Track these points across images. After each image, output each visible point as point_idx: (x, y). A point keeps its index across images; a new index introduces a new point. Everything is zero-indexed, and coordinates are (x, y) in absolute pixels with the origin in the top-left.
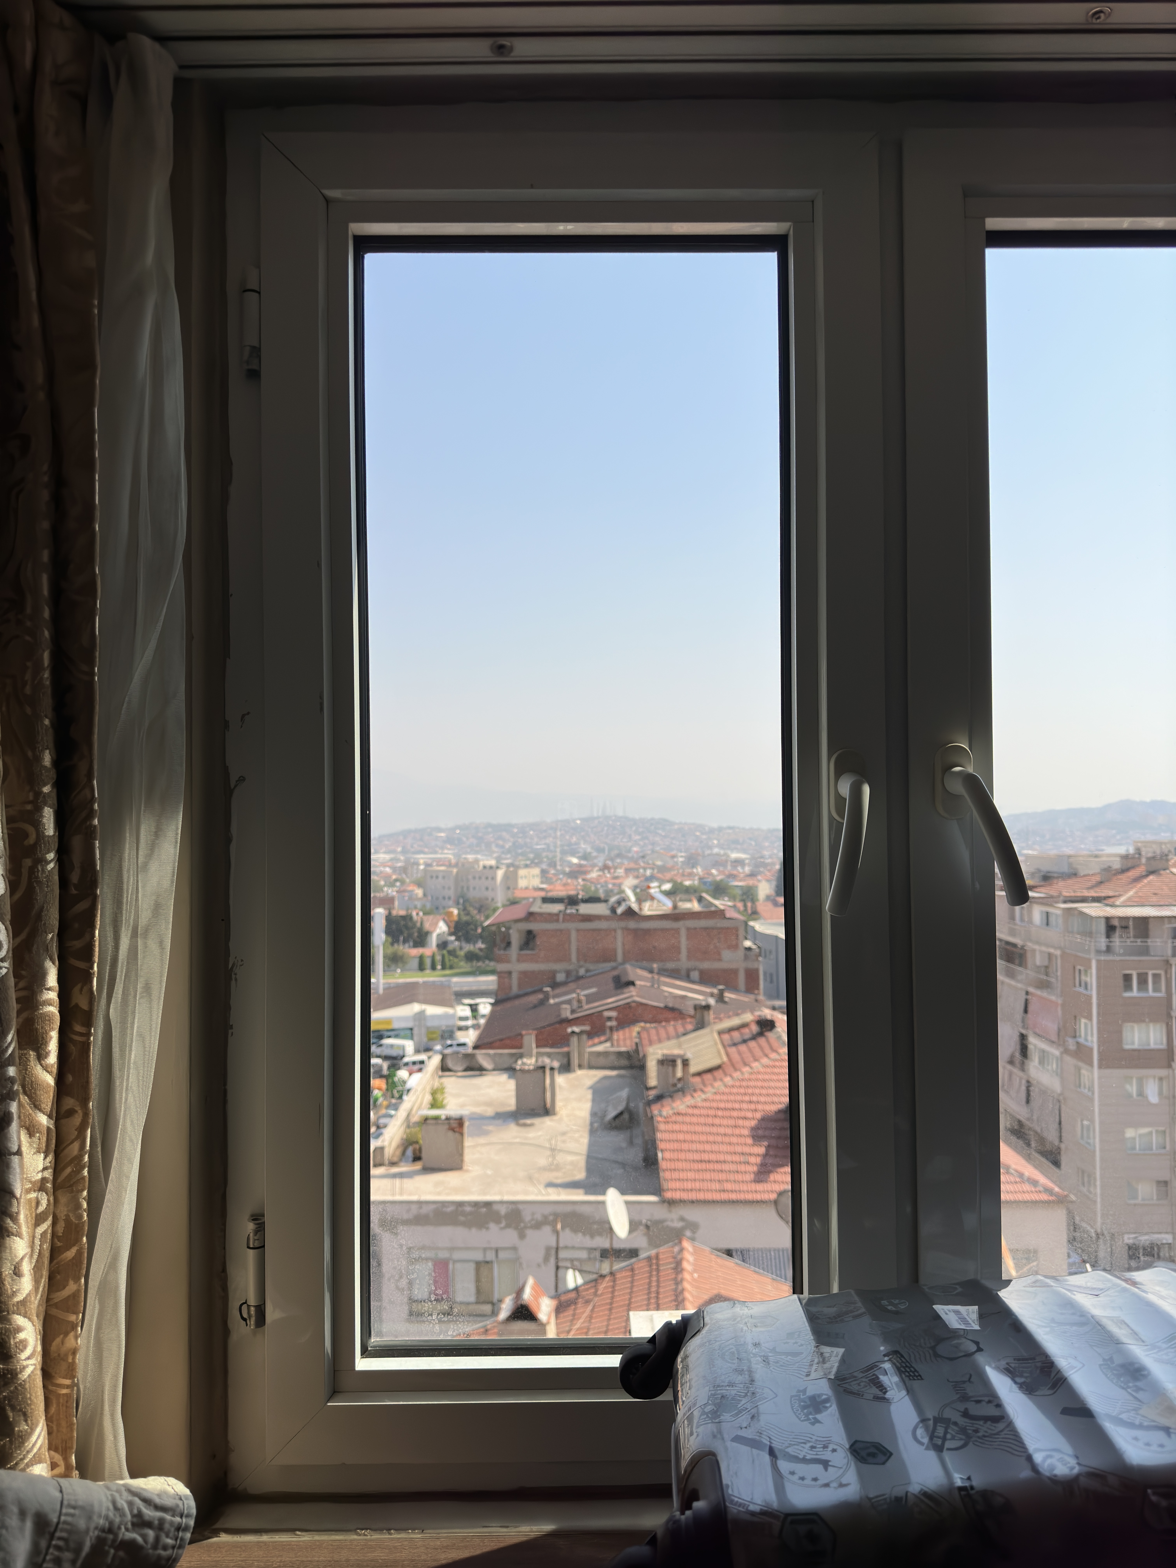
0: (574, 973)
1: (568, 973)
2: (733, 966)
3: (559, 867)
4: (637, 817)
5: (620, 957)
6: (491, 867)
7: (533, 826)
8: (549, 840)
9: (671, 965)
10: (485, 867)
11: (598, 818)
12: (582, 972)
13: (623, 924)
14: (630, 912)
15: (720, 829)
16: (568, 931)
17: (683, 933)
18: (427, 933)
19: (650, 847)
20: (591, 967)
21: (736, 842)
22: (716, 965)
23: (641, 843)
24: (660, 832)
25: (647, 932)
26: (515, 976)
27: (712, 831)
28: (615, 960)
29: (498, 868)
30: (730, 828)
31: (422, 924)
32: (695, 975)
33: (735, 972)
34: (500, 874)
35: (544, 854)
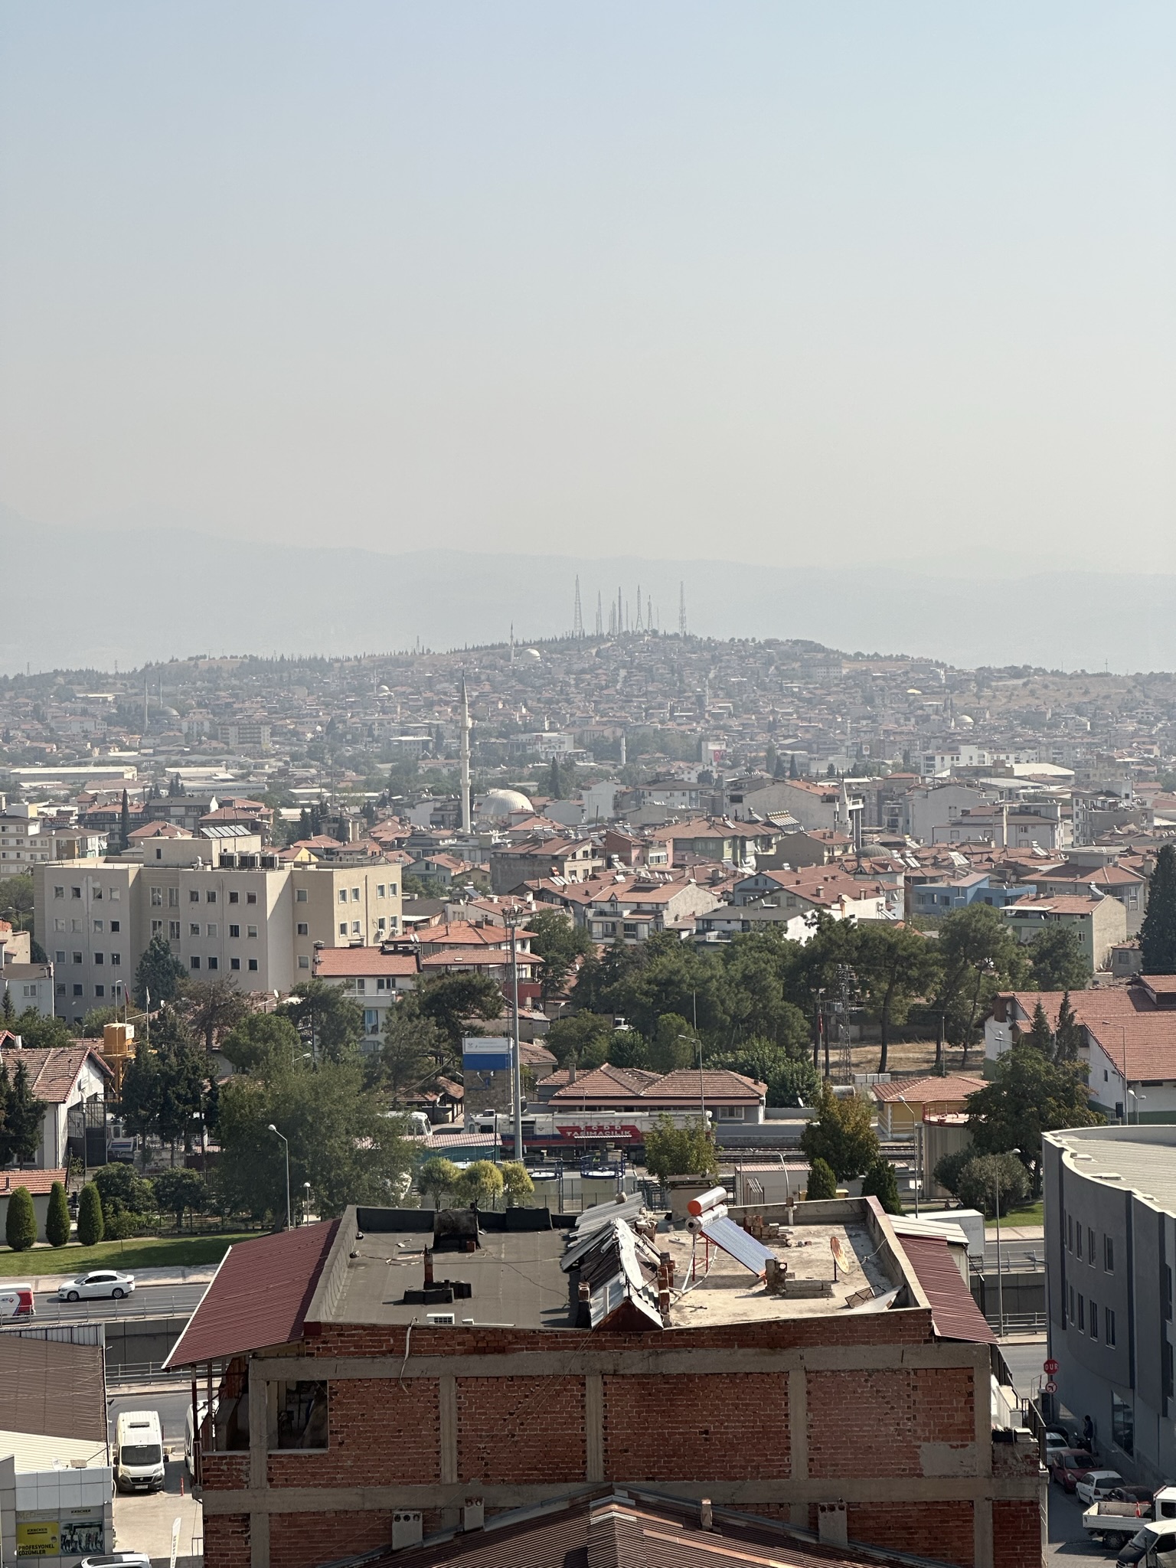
0: (449, 1520)
1: (430, 1519)
2: (958, 1492)
3: (467, 828)
4: (722, 636)
5: (595, 1469)
6: (247, 861)
7: (390, 667)
8: (440, 717)
9: (755, 1491)
10: (226, 861)
11: (599, 639)
12: (474, 1517)
13: (606, 1360)
14: (627, 1318)
15: (984, 677)
16: (434, 1382)
17: (797, 1384)
18: (40, 1109)
19: (762, 737)
20: (504, 1496)
21: (1032, 719)
22: (903, 1491)
23: (735, 723)
24: (795, 687)
25: (683, 1383)
26: (260, 1531)
27: (958, 682)
28: (582, 1477)
29: (268, 863)
30: (1015, 672)
31: (20, 1077)
32: (835, 1527)
33: (962, 1511)
34: (275, 882)
35: (424, 767)
